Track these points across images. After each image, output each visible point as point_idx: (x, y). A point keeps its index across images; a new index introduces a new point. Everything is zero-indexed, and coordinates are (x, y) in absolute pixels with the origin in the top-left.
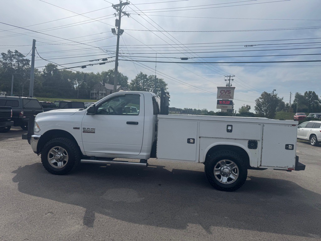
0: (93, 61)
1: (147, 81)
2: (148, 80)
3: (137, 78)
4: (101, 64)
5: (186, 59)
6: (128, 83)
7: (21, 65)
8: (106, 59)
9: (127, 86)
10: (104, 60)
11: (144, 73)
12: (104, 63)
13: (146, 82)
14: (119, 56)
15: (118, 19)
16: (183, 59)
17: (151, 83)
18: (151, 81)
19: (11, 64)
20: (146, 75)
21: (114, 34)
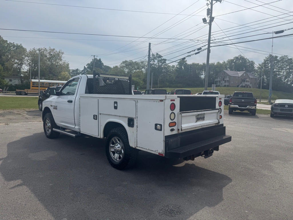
0: (190, 52)
1: (277, 63)
2: (279, 61)
3: (265, 61)
4: (196, 54)
5: (282, 32)
6: (255, 68)
7: (160, 64)
8: (200, 49)
9: (255, 70)
10: (198, 49)
11: (274, 55)
12: (199, 53)
13: (276, 65)
14: (211, 43)
15: (210, 8)
16: (277, 33)
17: (283, 65)
18: (283, 63)
19: (154, 64)
20: (277, 57)
21: (205, 23)
